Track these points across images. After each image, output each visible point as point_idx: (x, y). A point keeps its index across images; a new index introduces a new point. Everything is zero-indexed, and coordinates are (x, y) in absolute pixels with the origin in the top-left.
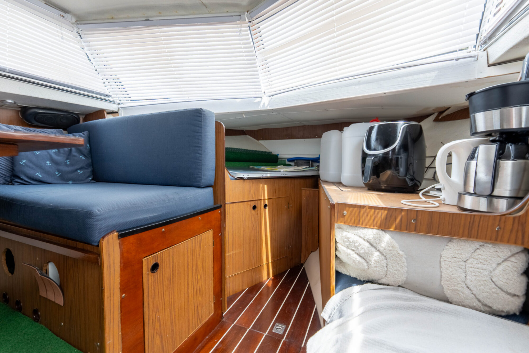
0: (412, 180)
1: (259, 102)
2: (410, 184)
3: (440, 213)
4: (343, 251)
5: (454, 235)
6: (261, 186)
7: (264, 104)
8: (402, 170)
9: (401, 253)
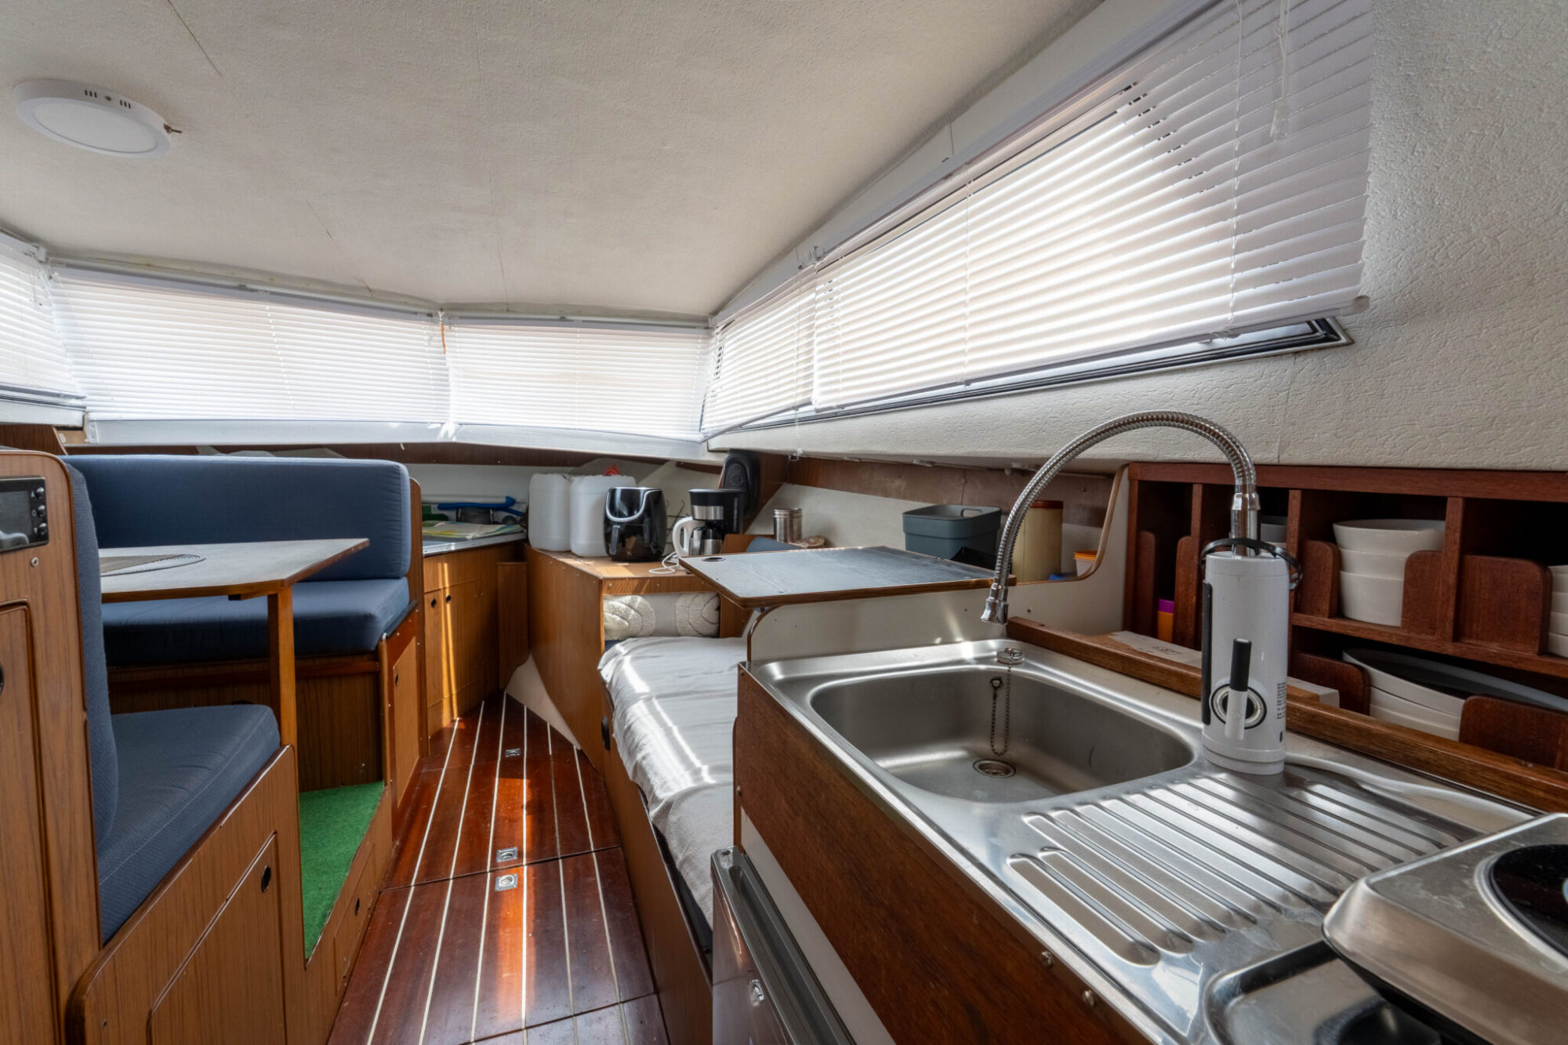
0: (656, 547)
1: (438, 430)
2: (654, 551)
3: (676, 577)
4: (610, 617)
5: (682, 591)
6: (440, 565)
7: (446, 433)
8: (646, 536)
9: (651, 609)
